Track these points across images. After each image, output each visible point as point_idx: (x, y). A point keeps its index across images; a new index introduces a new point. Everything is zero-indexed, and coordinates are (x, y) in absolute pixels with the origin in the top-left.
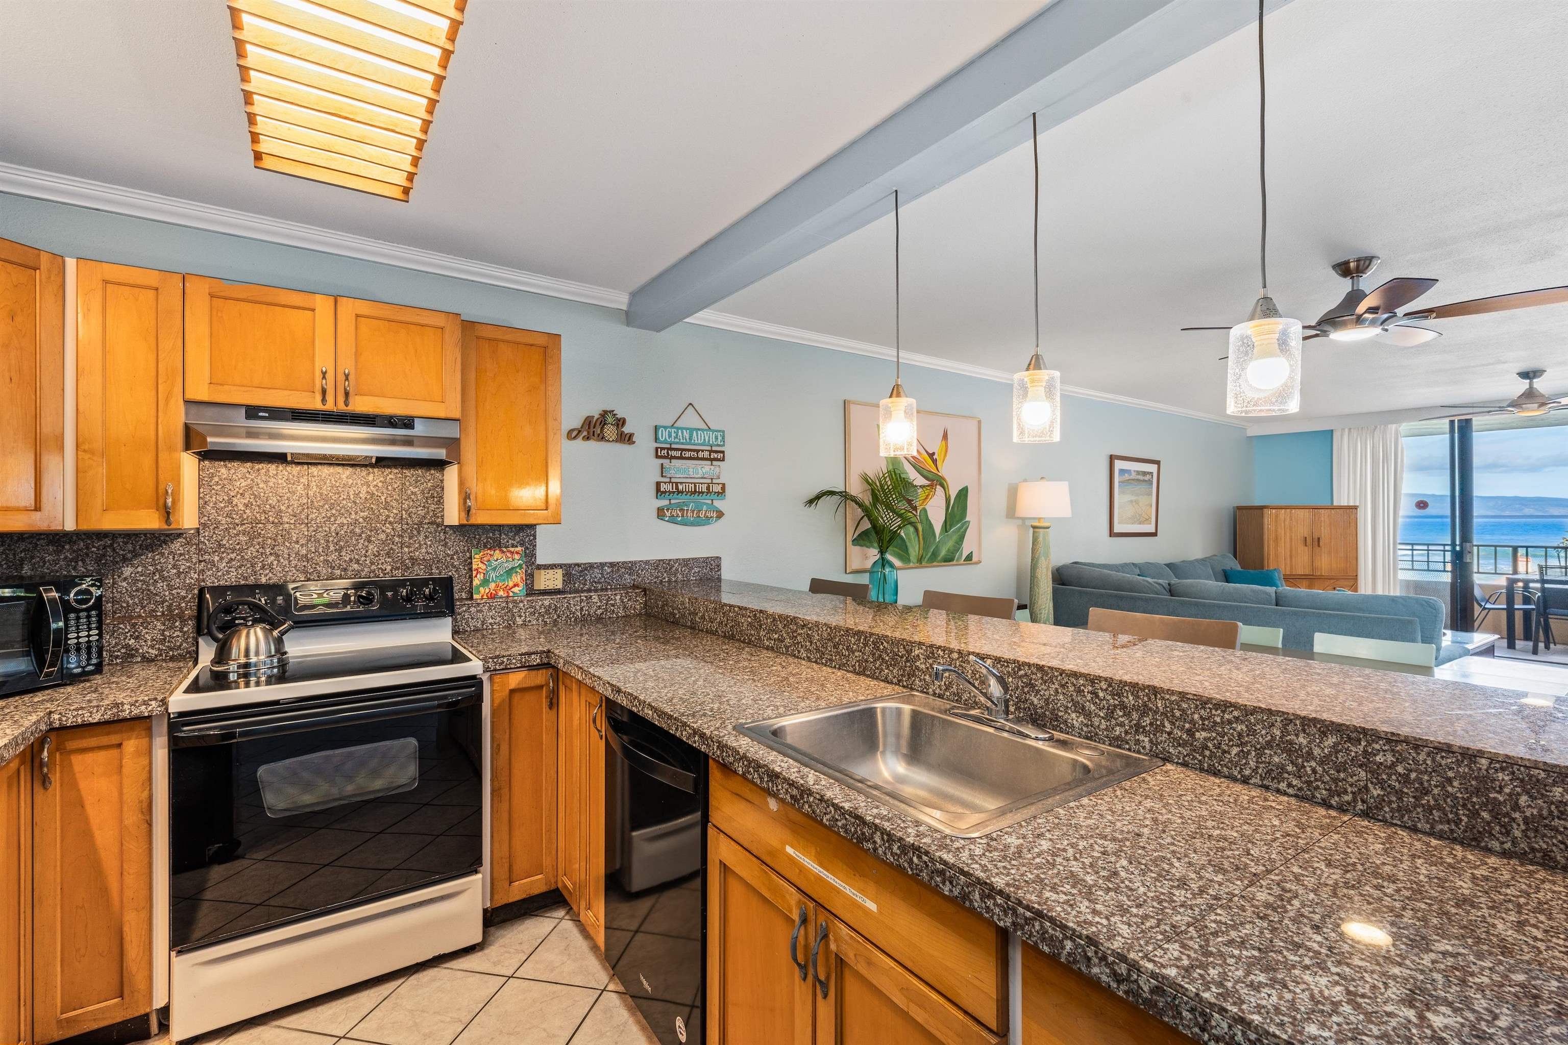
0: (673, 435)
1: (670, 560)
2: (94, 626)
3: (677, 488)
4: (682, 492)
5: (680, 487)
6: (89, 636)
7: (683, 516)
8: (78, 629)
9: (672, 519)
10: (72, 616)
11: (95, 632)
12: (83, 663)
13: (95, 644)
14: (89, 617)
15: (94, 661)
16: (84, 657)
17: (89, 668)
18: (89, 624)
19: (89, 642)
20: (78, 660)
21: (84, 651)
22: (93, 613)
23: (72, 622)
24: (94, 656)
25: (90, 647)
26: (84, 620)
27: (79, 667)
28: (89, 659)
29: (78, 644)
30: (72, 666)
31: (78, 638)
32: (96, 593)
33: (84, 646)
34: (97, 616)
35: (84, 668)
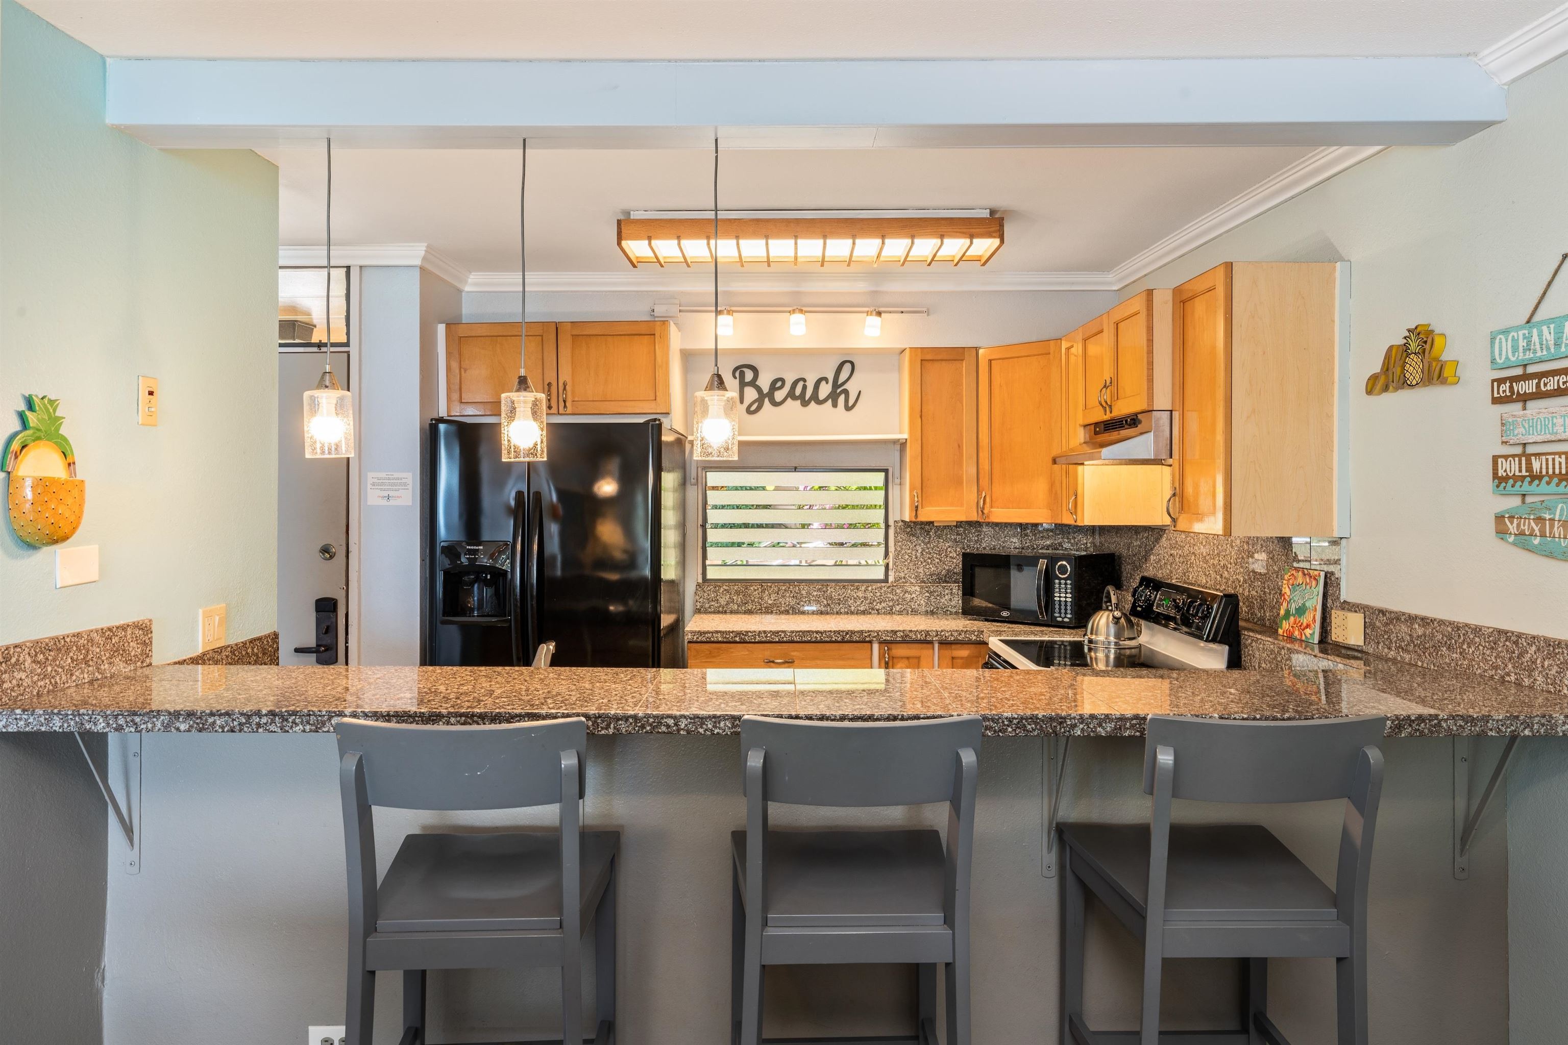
0: (1522, 343)
1: (1520, 635)
2: (1069, 591)
3: (1529, 468)
4: (1540, 477)
5: (1536, 465)
6: (1066, 597)
7: (1543, 535)
8: (1060, 591)
9: (1522, 540)
10: (1057, 581)
11: (1069, 595)
12: (1063, 615)
13: (1069, 604)
14: (1066, 584)
15: (1069, 616)
16: (1063, 611)
17: (1066, 620)
18: (1066, 589)
19: (1066, 602)
20: (1060, 613)
21: (1063, 607)
22: (1069, 582)
23: (1057, 586)
24: (1069, 611)
25: (1066, 605)
26: (1063, 586)
27: (1060, 617)
28: (1066, 613)
29: (1060, 601)
30: (1057, 615)
31: (1060, 597)
32: (1069, 569)
33: (1063, 604)
34: (1071, 584)
35: (1063, 618)
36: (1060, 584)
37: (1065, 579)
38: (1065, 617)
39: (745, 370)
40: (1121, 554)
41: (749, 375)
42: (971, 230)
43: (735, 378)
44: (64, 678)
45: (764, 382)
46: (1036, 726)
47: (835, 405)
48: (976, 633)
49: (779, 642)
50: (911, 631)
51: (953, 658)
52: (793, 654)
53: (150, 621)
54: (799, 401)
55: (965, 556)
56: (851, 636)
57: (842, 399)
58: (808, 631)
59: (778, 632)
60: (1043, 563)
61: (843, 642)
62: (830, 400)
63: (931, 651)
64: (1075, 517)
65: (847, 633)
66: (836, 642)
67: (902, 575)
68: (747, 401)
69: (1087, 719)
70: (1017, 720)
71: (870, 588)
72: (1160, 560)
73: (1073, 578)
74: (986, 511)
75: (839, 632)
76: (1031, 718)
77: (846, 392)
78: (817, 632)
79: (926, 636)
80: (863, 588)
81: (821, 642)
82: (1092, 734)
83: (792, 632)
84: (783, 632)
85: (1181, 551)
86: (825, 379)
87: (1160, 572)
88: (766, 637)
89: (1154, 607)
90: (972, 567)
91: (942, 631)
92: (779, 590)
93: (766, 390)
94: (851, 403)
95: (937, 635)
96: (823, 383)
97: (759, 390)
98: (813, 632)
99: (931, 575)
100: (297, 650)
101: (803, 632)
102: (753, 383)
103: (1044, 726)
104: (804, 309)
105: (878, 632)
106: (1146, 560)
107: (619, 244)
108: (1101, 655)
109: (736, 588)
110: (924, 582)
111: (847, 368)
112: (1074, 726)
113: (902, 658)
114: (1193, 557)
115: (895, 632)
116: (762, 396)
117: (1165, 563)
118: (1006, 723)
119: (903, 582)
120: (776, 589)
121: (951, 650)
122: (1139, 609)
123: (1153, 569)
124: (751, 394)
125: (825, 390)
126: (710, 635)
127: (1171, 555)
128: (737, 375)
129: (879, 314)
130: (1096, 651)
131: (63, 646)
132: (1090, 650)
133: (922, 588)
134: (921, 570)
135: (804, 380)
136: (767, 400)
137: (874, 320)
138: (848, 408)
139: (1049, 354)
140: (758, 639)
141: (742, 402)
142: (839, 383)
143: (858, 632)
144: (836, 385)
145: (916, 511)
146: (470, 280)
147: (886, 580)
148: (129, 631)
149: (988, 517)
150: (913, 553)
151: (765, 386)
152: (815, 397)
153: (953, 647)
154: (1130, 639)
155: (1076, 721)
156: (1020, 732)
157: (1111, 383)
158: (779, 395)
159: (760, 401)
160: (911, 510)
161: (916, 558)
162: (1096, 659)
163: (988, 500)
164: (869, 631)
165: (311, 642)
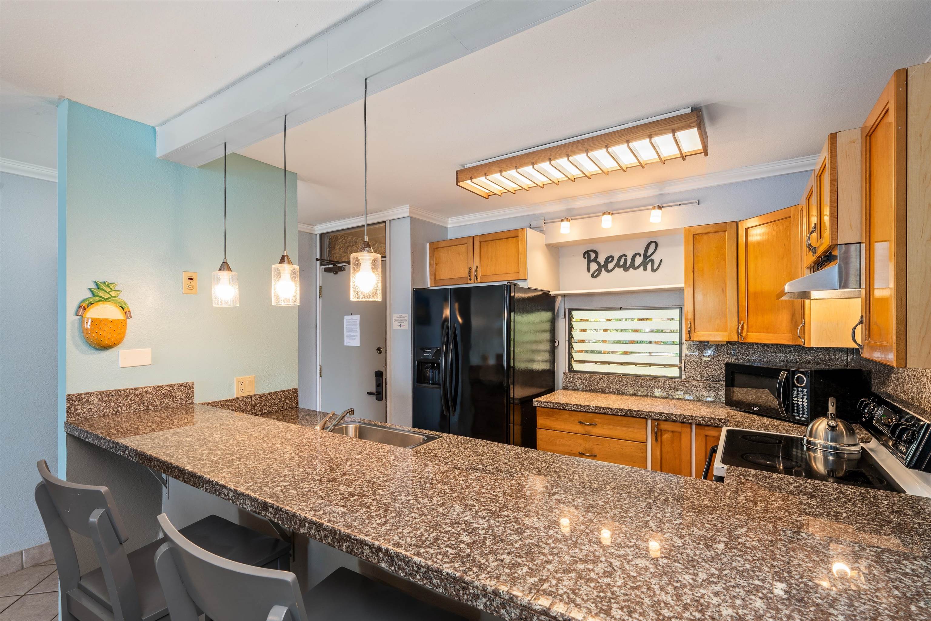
2: (805, 397)
6: (803, 402)
8: (798, 396)
10: (795, 389)
11: (805, 400)
12: (800, 415)
13: (805, 407)
14: (803, 391)
15: (805, 416)
16: (800, 412)
17: (803, 419)
18: (803, 395)
19: (803, 405)
20: (797, 412)
21: (800, 409)
22: (805, 390)
23: (795, 392)
24: (805, 413)
25: (803, 408)
26: (800, 393)
27: (798, 416)
28: (803, 414)
29: (798, 404)
30: (795, 414)
31: (798, 401)
32: (805, 380)
33: (800, 406)
34: (807, 392)
35: (800, 417)
36: (798, 391)
37: (803, 388)
38: (802, 417)
39: (590, 253)
40: (871, 370)
41: (593, 256)
42: (673, 126)
43: (585, 258)
44: (124, 408)
45: (602, 259)
46: (441, 583)
47: (645, 269)
48: (723, 421)
49: (585, 412)
50: (672, 414)
51: (706, 436)
52: (595, 420)
53: (192, 383)
54: (622, 269)
55: (728, 365)
56: (630, 413)
57: (649, 266)
58: (603, 407)
59: (585, 406)
60: (783, 375)
61: (625, 416)
62: (642, 267)
63: (689, 429)
64: (803, 340)
65: (628, 411)
66: (621, 415)
67: (691, 375)
68: (592, 270)
69: (490, 593)
70: (425, 569)
71: (667, 382)
72: (898, 378)
73: (809, 387)
74: (744, 335)
75: (622, 410)
76: (436, 572)
77: (652, 261)
78: (609, 408)
79: (683, 419)
80: (663, 382)
81: (611, 414)
82: (495, 614)
83: (593, 407)
84: (588, 406)
85: (915, 373)
86: (639, 254)
87: (899, 388)
88: (578, 408)
89: (874, 421)
90: (733, 373)
91: (696, 417)
92: (609, 379)
93: (602, 263)
94: (655, 267)
95: (692, 419)
96: (638, 256)
97: (598, 264)
98: (606, 408)
99: (712, 376)
100: (368, 393)
101: (600, 407)
102: (595, 260)
103: (448, 585)
104: (614, 212)
105: (649, 412)
106: (888, 377)
107: (457, 185)
108: (819, 455)
109: (584, 376)
110: (707, 380)
111: (653, 246)
112: (476, 597)
113: (668, 431)
114: (926, 379)
115: (661, 414)
116: (600, 267)
117: (903, 382)
118: (415, 569)
119: (692, 380)
120: (608, 379)
121: (705, 430)
122: (864, 419)
123: (894, 385)
124: (594, 266)
125: (639, 260)
126: (546, 404)
127: (908, 375)
128: (586, 257)
129: (660, 208)
130: (815, 451)
131: (124, 394)
132: (809, 449)
133: (704, 384)
134: (705, 372)
135: (625, 256)
136: (603, 269)
137: (657, 212)
138: (654, 270)
139: (790, 217)
140: (573, 409)
141: (589, 271)
142: (648, 255)
143: (635, 411)
144: (646, 257)
145: (689, 334)
146: (449, 222)
147: (680, 377)
148: (175, 388)
149: (745, 338)
150: (699, 361)
151: (602, 262)
152: (632, 266)
153: (706, 428)
154: (849, 445)
155: (479, 591)
156: (427, 583)
157: (815, 228)
158: (610, 266)
159: (599, 271)
160: (686, 334)
161: (701, 364)
162: (815, 457)
163: (745, 327)
164: (642, 411)
165: (374, 390)
